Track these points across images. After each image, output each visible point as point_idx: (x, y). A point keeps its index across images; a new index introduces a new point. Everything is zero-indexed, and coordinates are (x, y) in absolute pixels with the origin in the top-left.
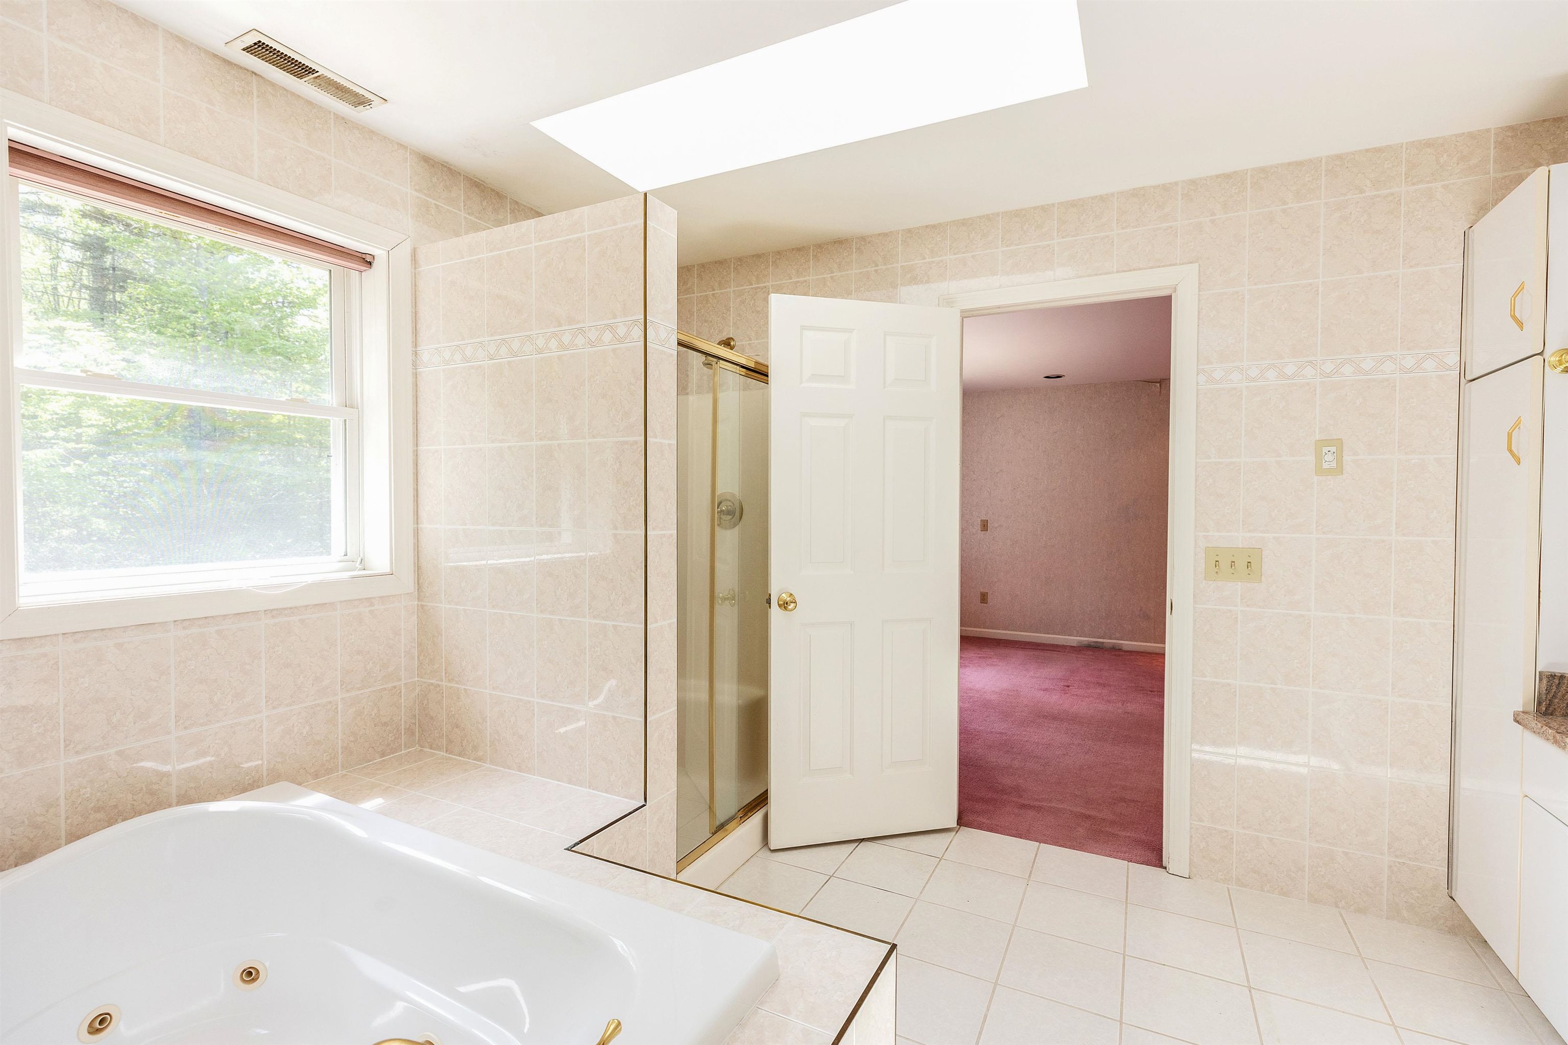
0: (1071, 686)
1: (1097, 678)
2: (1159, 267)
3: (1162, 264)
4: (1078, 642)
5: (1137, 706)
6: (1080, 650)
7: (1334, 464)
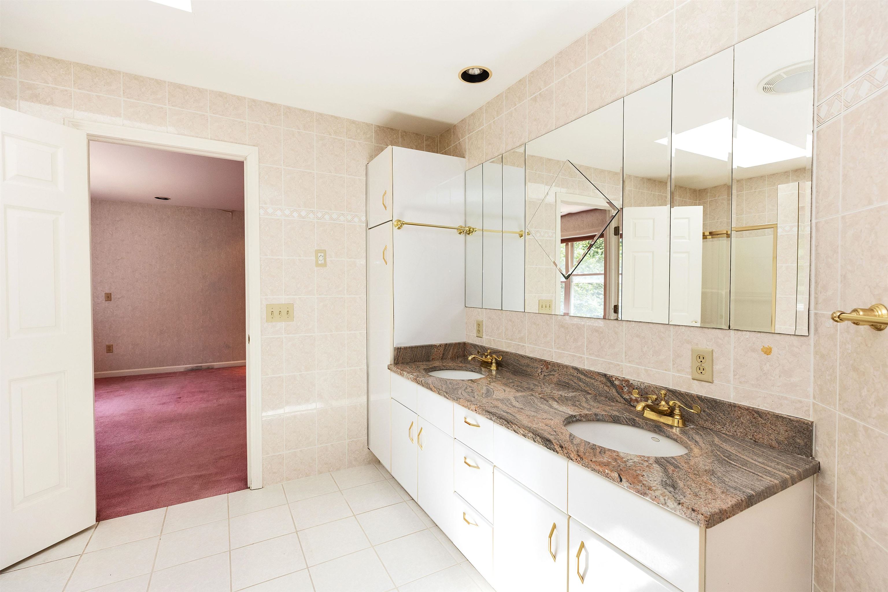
0: (182, 397)
1: (199, 388)
2: (236, 143)
3: (238, 142)
4: (185, 368)
5: (226, 400)
6: (186, 373)
7: (323, 262)
